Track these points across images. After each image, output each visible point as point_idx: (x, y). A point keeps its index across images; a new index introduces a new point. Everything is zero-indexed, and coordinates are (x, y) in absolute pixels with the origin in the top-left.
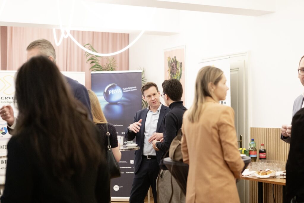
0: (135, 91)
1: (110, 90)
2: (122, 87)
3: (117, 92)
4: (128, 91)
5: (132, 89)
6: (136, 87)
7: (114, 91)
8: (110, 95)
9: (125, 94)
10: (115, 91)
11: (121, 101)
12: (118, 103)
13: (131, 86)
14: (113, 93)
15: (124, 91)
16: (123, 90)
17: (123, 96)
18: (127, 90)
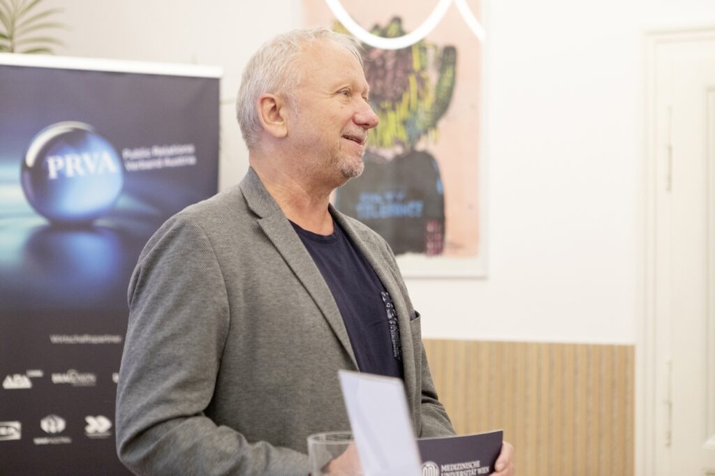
0: (186, 168)
1: (54, 154)
2: (119, 143)
3: (91, 166)
4: (149, 165)
5: (173, 157)
6: (190, 149)
7: (78, 159)
9: (133, 181)
10: (83, 164)
11: (111, 212)
12: (101, 223)
14: (69, 173)
15: (132, 166)
16: (122, 161)
17: (127, 190)
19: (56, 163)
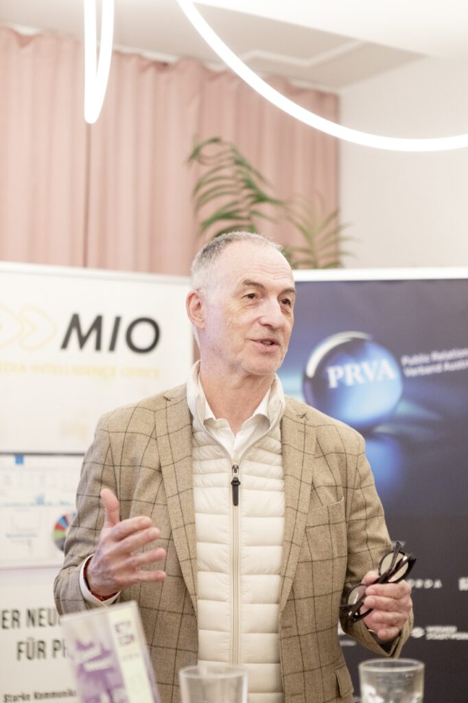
2: (397, 350)
3: (370, 374)
4: (428, 370)
5: (452, 361)
7: (357, 368)
8: (335, 390)
9: (412, 387)
10: (362, 373)
11: (391, 419)
12: (381, 429)
13: (448, 348)
14: (349, 381)
15: (410, 372)
16: (401, 368)
17: (405, 396)
18: (425, 365)
19: (336, 373)
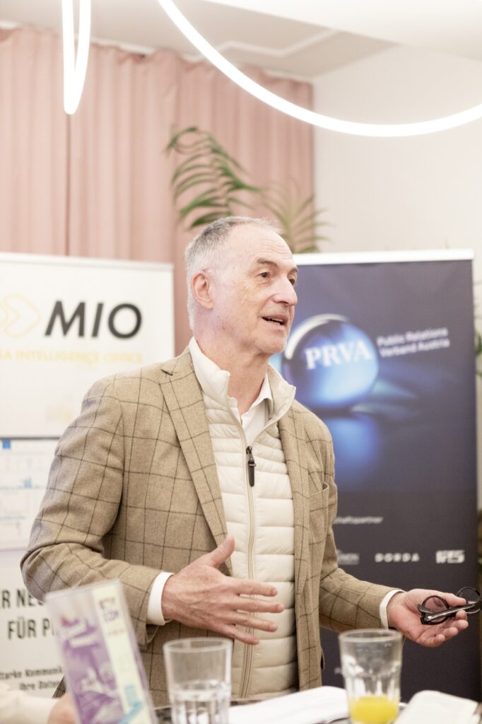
0: (441, 351)
1: (311, 346)
2: (372, 332)
3: (347, 356)
4: (403, 350)
5: (426, 341)
6: (444, 332)
7: (334, 349)
8: (312, 371)
9: (388, 366)
10: (339, 354)
11: (368, 398)
12: (358, 408)
13: (422, 328)
14: (327, 363)
15: (386, 353)
16: (377, 348)
17: (381, 376)
19: (314, 354)
